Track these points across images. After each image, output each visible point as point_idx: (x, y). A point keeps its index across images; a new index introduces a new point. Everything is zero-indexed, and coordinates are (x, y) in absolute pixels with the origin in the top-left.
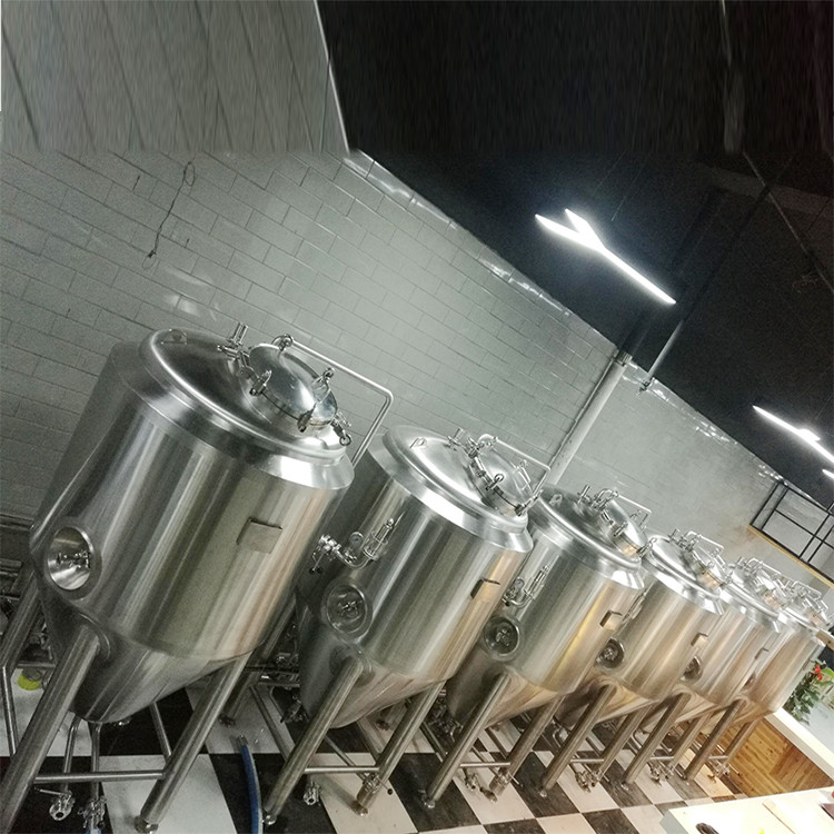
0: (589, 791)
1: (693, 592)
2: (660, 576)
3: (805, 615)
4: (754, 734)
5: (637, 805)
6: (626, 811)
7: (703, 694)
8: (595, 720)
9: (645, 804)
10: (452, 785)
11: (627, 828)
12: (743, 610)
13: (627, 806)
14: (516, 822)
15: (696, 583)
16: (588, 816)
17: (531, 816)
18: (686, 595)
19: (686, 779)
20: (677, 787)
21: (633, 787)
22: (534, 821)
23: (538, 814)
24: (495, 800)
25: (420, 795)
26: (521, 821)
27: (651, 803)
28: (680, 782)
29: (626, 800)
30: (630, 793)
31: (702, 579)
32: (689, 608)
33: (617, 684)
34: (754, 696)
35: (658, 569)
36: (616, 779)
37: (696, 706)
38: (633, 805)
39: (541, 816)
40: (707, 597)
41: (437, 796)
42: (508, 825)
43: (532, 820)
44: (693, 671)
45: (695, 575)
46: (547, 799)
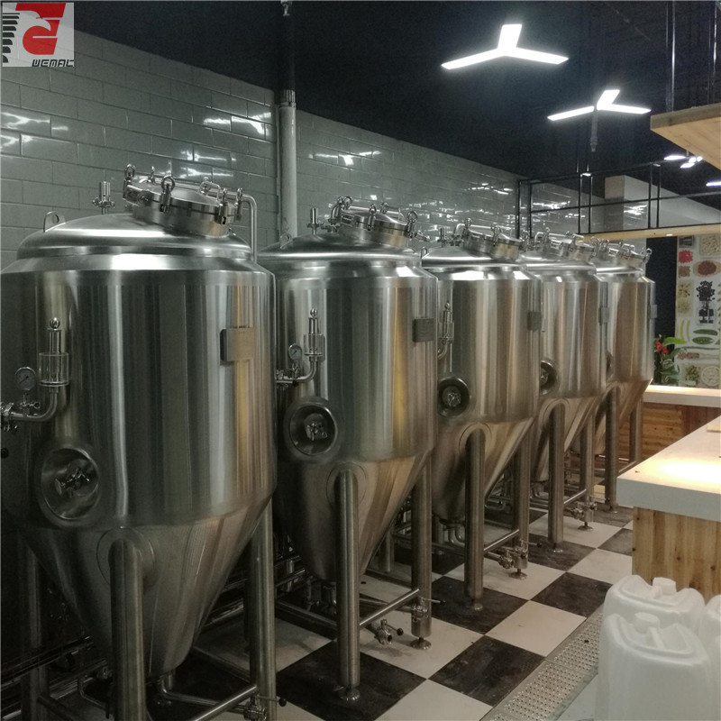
0: (525, 575)
1: (496, 271)
2: (457, 277)
3: (619, 264)
4: (645, 426)
5: (581, 558)
6: (575, 570)
7: (572, 395)
8: (481, 492)
9: (589, 553)
10: (363, 657)
11: (586, 585)
12: (559, 279)
13: (572, 566)
14: (465, 652)
15: (495, 261)
16: (538, 599)
17: (476, 636)
18: (491, 277)
19: (611, 508)
20: (608, 521)
21: (566, 545)
22: (485, 640)
23: (485, 629)
24: (428, 644)
25: (337, 695)
26: (471, 648)
27: (593, 549)
28: (608, 515)
29: (568, 561)
30: (568, 552)
31: (498, 255)
32: (503, 287)
33: (480, 426)
34: (622, 377)
35: (449, 272)
36: (543, 550)
37: (575, 416)
38: (577, 561)
39: (489, 629)
40: (514, 269)
41: (355, 679)
42: (457, 661)
43: (482, 639)
44: (550, 377)
45: (487, 254)
46: (485, 609)
